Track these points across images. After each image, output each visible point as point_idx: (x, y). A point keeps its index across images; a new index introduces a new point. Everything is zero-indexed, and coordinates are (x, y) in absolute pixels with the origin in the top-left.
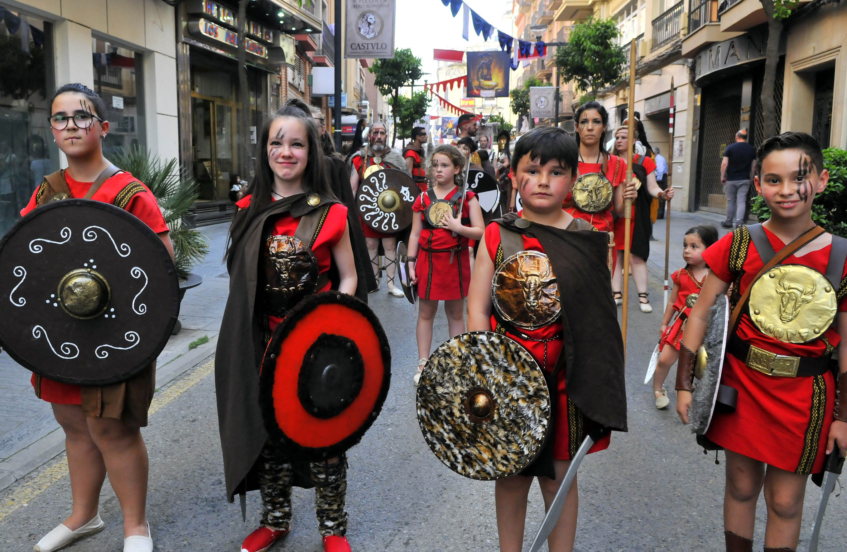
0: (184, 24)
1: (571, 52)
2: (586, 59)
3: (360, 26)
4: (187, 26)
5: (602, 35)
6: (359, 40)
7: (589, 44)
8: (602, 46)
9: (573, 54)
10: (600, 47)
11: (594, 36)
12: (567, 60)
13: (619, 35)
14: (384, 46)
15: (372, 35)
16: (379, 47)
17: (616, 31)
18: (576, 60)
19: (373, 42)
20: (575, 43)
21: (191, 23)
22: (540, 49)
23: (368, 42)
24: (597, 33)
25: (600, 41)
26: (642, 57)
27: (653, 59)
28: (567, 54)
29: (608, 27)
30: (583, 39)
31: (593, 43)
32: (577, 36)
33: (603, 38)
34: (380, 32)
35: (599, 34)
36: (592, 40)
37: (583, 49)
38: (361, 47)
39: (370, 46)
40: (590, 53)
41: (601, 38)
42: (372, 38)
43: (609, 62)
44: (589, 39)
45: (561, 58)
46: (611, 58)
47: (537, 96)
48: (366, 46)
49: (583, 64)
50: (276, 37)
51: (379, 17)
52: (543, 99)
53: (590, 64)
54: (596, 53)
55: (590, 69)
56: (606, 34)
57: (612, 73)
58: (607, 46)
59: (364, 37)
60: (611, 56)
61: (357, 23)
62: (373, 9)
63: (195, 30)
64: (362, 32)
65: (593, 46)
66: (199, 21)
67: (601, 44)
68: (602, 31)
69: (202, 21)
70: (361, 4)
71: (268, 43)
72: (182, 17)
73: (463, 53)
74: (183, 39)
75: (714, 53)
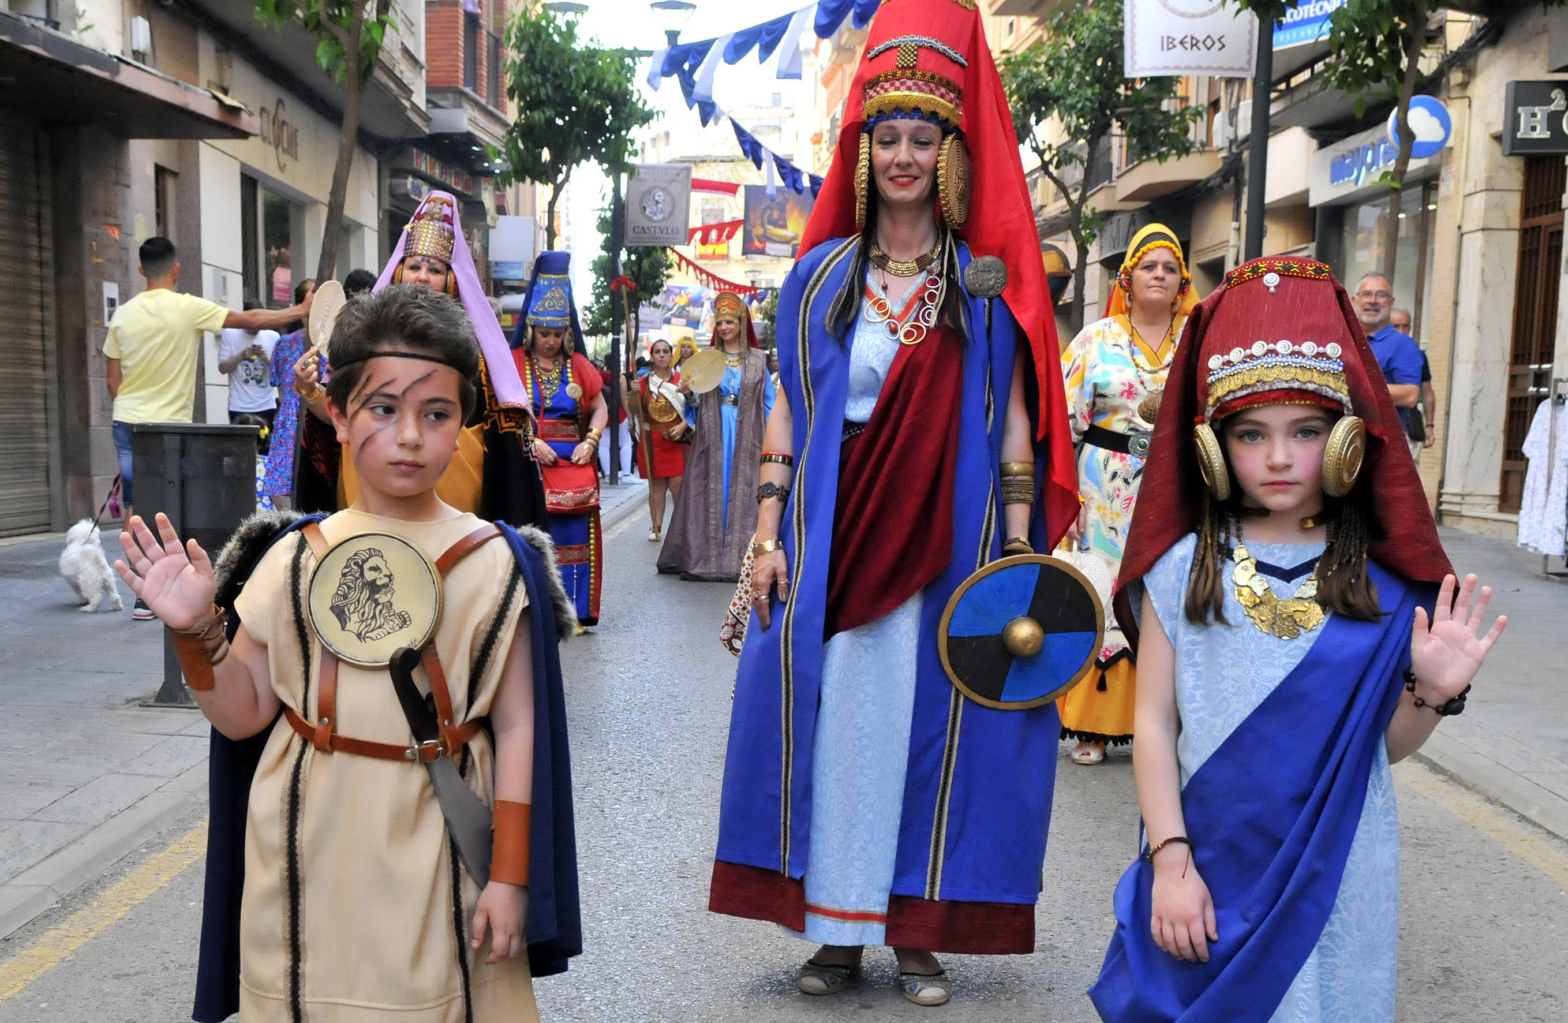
0: (388, 182)
3: (645, 205)
4: (391, 186)
6: (643, 223)
14: (675, 231)
15: (660, 217)
16: (669, 231)
19: (662, 225)
21: (394, 181)
23: (655, 225)
26: (1042, 207)
27: (1053, 214)
34: (671, 213)
38: (647, 230)
39: (658, 230)
42: (661, 220)
48: (653, 230)
50: (477, 186)
51: (669, 194)
59: (650, 219)
61: (642, 200)
62: (664, 185)
63: (402, 191)
64: (647, 212)
66: (407, 178)
69: (410, 179)
70: (647, 177)
71: (465, 195)
72: (386, 172)
73: (738, 186)
74: (386, 205)
75: (1114, 226)
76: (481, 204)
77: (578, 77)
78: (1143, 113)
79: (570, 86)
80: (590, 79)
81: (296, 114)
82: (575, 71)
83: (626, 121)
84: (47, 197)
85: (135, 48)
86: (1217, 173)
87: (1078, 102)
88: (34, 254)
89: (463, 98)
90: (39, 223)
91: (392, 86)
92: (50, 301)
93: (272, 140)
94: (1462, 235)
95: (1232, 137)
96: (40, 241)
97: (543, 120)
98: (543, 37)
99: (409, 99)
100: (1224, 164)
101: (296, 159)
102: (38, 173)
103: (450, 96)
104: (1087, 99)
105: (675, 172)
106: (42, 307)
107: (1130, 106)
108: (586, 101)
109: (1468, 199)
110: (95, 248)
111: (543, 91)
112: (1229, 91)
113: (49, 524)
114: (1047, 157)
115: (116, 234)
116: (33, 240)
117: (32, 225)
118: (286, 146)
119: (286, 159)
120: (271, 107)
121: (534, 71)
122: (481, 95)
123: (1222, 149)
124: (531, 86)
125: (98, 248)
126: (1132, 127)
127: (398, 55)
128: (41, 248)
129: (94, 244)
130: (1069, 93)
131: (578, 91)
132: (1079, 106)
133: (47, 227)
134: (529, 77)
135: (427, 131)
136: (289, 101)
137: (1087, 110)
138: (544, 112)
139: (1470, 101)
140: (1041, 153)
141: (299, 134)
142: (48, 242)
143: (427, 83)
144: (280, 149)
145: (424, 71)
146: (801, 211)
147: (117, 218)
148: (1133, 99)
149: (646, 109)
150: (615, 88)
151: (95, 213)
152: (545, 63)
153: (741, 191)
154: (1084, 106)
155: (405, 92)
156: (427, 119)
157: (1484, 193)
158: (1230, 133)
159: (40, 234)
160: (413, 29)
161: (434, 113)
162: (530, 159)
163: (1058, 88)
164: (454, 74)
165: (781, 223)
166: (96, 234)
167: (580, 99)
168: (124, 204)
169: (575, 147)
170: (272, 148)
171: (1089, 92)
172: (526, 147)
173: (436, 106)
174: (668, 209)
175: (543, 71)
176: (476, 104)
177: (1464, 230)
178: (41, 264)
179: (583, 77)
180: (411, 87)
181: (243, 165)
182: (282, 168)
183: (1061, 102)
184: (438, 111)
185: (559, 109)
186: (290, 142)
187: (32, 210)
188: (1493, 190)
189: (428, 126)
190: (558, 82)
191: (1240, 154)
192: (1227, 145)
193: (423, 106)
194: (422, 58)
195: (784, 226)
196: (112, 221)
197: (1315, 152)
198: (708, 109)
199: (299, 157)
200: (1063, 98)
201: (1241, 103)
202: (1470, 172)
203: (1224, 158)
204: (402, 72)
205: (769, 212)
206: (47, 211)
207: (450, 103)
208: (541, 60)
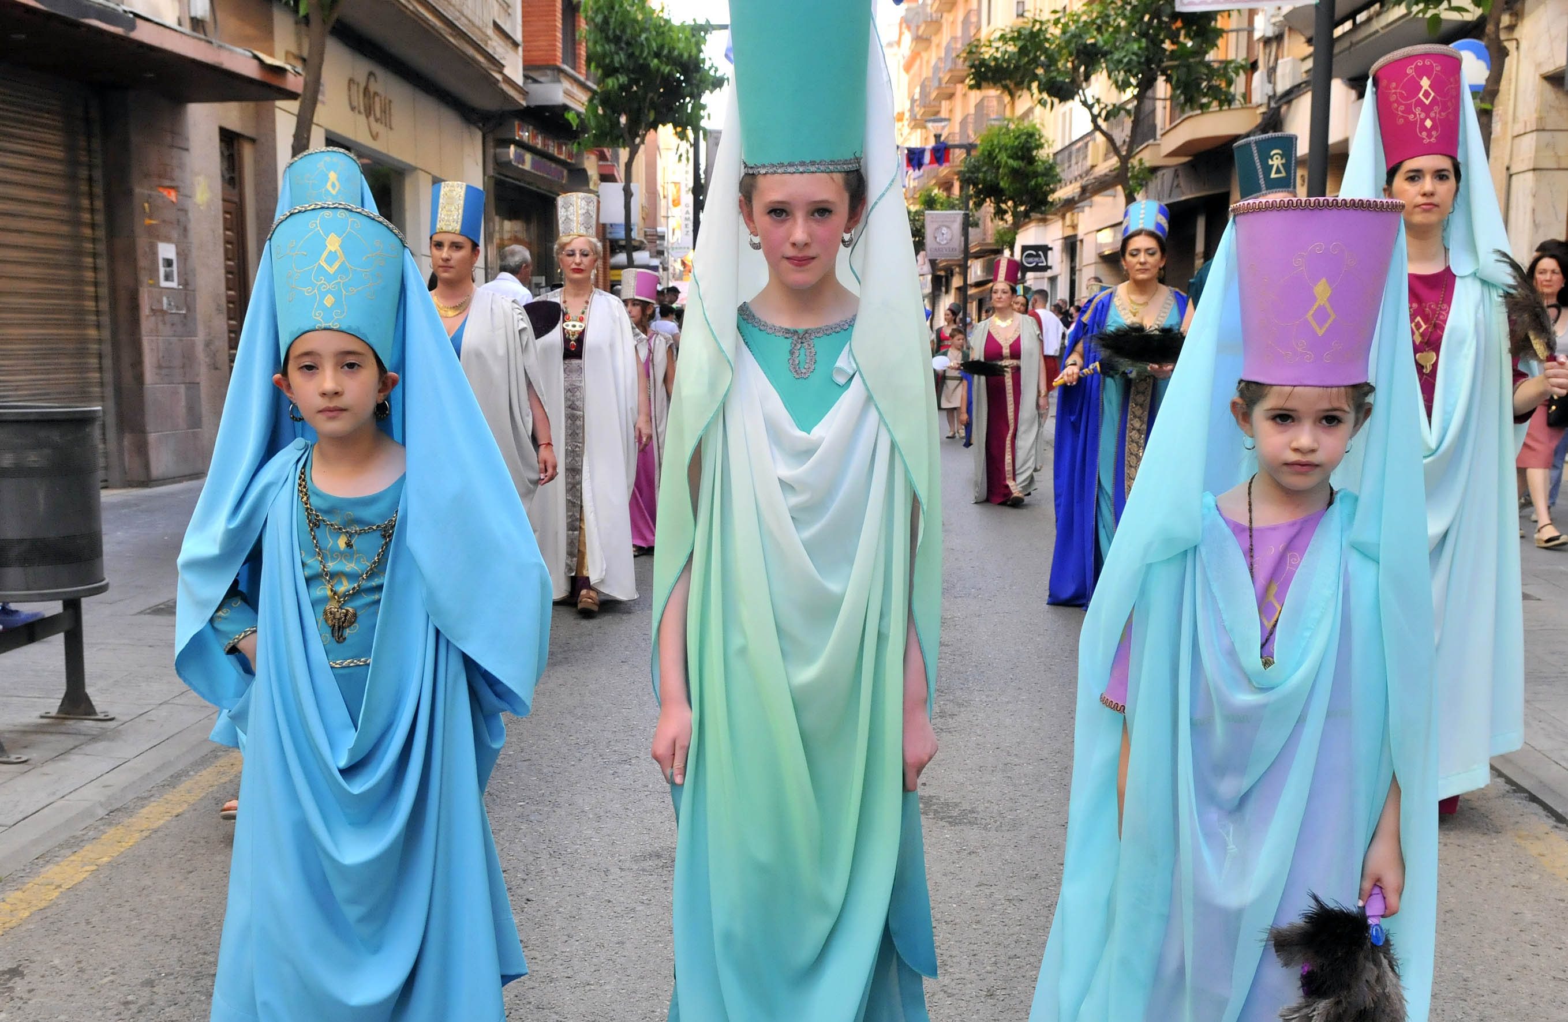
0: (492, 151)
1: (983, 166)
2: (1002, 178)
4: (495, 155)
5: (1023, 147)
7: (1005, 158)
8: (1023, 160)
9: (984, 169)
10: (1021, 162)
11: (1012, 147)
12: (977, 178)
13: (1046, 146)
17: (1043, 141)
18: (989, 178)
20: (986, 153)
21: (498, 150)
22: (938, 155)
24: (1016, 143)
26: (1093, 167)
27: (1103, 173)
28: (976, 169)
29: (1031, 135)
30: (997, 150)
31: (1009, 157)
32: (990, 144)
33: (1025, 149)
35: (1019, 143)
36: (1009, 152)
37: (998, 162)
40: (1006, 170)
41: (1022, 149)
43: (1033, 183)
44: (1006, 150)
46: (1037, 177)
47: (935, 225)
49: (998, 184)
50: (579, 155)
52: (945, 228)
53: (1007, 186)
54: (1015, 173)
55: (1007, 192)
56: (1028, 145)
57: (1040, 197)
58: (1031, 160)
60: (1036, 174)
63: (504, 159)
65: (1011, 162)
66: (509, 147)
67: (1022, 158)
68: (1023, 141)
69: (512, 148)
71: (569, 164)
72: (490, 144)
74: (491, 172)
75: (1159, 181)
76: (584, 171)
77: (649, 46)
78: (1189, 67)
79: (642, 52)
80: (661, 47)
81: (388, 86)
82: (647, 39)
83: (698, 87)
84: (98, 161)
85: (193, 14)
86: (1257, 127)
87: (1125, 57)
88: (86, 217)
89: (561, 75)
90: (91, 186)
91: (480, 58)
92: (102, 262)
93: (362, 109)
94: (1511, 176)
95: (1271, 93)
96: (92, 204)
97: (616, 86)
98: (617, 7)
99: (501, 73)
100: (1264, 119)
101: (391, 128)
102: (89, 136)
103: (549, 72)
104: (1134, 54)
106: (95, 269)
107: (1176, 60)
108: (658, 70)
109: (1517, 140)
110: (147, 210)
111: (616, 59)
112: (1267, 51)
113: (106, 481)
114: (1096, 110)
115: (173, 196)
116: (85, 202)
117: (84, 188)
118: (378, 115)
119: (377, 127)
120: (362, 79)
121: (608, 40)
122: (580, 73)
123: (1261, 105)
124: (604, 55)
125: (150, 207)
126: (1178, 80)
127: (490, 31)
128: (92, 211)
129: (146, 205)
130: (1117, 49)
131: (649, 58)
132: (1125, 60)
133: (98, 190)
134: (603, 46)
135: (524, 103)
136: (379, 72)
137: (1134, 64)
138: (618, 79)
139: (1518, 43)
140: (1090, 108)
141: (392, 105)
142: (99, 204)
143: (524, 61)
144: (372, 118)
145: (520, 49)
147: (173, 180)
148: (1178, 54)
149: (718, 74)
150: (686, 55)
151: (147, 175)
152: (618, 32)
154: (1130, 60)
155: (493, 64)
156: (524, 93)
157: (1535, 134)
158: (1269, 89)
159: (91, 196)
160: (510, 11)
161: (533, 87)
162: (607, 124)
163: (1106, 43)
164: (553, 53)
166: (150, 196)
167: (652, 65)
168: (181, 166)
169: (649, 111)
170: (362, 118)
171: (1135, 47)
172: (604, 111)
173: (535, 81)
175: (617, 40)
176: (576, 81)
177: (1513, 170)
178: (93, 226)
179: (654, 45)
180: (503, 62)
181: (327, 131)
182: (375, 137)
183: (1109, 57)
184: (536, 86)
185: (632, 76)
186: (383, 111)
187: (83, 173)
188: (1544, 130)
189: (524, 99)
190: (630, 51)
191: (1279, 108)
192: (1265, 100)
193: (519, 80)
194: (518, 37)
196: (167, 183)
197: (1354, 102)
199: (393, 126)
200: (1111, 53)
201: (1280, 61)
202: (1519, 114)
203: (1264, 113)
204: (494, 48)
206: (98, 174)
207: (549, 78)
208: (614, 31)
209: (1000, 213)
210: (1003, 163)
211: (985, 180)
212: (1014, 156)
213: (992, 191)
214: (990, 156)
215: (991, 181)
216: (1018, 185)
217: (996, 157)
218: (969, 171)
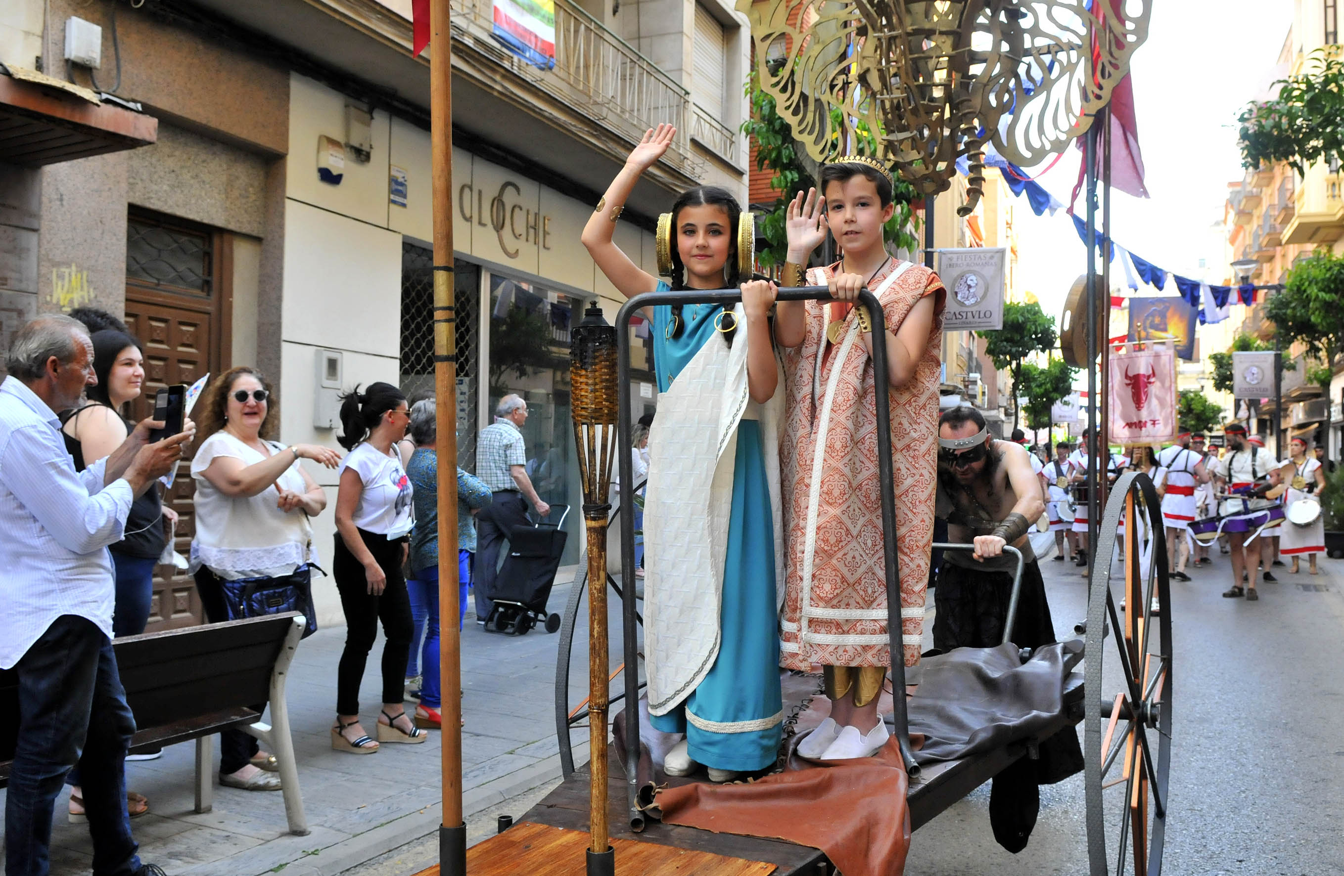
1: (1291, 302)
2: (1313, 313)
3: (956, 290)
5: (1336, 279)
7: (1316, 291)
8: (1336, 293)
9: (1293, 305)
10: (1334, 295)
11: (1323, 280)
12: (1285, 314)
14: (988, 314)
15: (972, 301)
16: (982, 315)
18: (1298, 314)
19: (974, 309)
20: (1295, 289)
22: (1246, 296)
23: (967, 309)
24: (1328, 275)
25: (1332, 286)
28: (1286, 306)
31: (1321, 290)
32: (1299, 279)
33: (1338, 281)
34: (984, 297)
35: (1331, 275)
36: (1320, 284)
37: (1307, 296)
38: (958, 316)
39: (970, 315)
40: (1318, 305)
41: (1334, 281)
42: (972, 305)
44: (1317, 283)
45: (1274, 311)
47: (1246, 364)
48: (964, 315)
49: (1309, 320)
51: (982, 277)
52: (1255, 370)
53: (1319, 320)
55: (1320, 328)
59: (962, 304)
61: (953, 285)
62: (976, 268)
64: (959, 298)
65: (1322, 295)
68: (1335, 272)
70: (960, 262)
73: (1123, 299)
93: (486, 221)
105: (989, 255)
118: (520, 230)
136: (527, 185)
141: (550, 223)
145: (746, 176)
146: (1181, 317)
153: (1126, 303)
165: (1162, 327)
174: (980, 293)
181: (404, 237)
182: (511, 253)
186: (532, 228)
194: (742, 163)
195: (1165, 330)
198: (1041, 199)
205: (1150, 318)
209: (1313, 350)
210: (1313, 298)
211: (1294, 316)
212: (1326, 289)
213: (1305, 329)
214: (1300, 290)
215: (1301, 315)
216: (1333, 320)
217: (1305, 291)
218: (1275, 308)
